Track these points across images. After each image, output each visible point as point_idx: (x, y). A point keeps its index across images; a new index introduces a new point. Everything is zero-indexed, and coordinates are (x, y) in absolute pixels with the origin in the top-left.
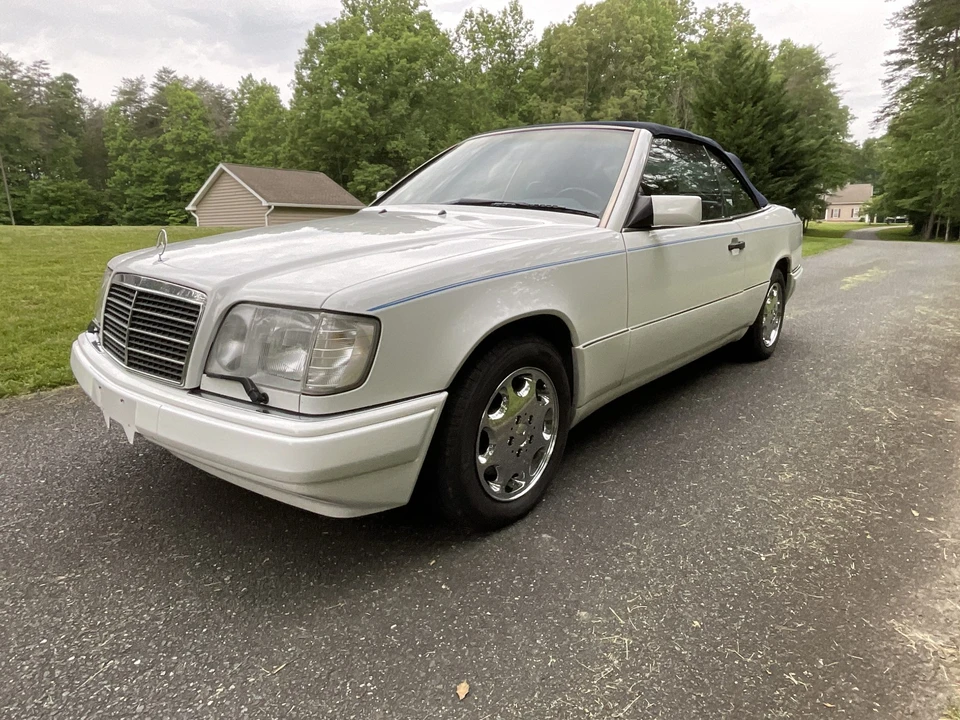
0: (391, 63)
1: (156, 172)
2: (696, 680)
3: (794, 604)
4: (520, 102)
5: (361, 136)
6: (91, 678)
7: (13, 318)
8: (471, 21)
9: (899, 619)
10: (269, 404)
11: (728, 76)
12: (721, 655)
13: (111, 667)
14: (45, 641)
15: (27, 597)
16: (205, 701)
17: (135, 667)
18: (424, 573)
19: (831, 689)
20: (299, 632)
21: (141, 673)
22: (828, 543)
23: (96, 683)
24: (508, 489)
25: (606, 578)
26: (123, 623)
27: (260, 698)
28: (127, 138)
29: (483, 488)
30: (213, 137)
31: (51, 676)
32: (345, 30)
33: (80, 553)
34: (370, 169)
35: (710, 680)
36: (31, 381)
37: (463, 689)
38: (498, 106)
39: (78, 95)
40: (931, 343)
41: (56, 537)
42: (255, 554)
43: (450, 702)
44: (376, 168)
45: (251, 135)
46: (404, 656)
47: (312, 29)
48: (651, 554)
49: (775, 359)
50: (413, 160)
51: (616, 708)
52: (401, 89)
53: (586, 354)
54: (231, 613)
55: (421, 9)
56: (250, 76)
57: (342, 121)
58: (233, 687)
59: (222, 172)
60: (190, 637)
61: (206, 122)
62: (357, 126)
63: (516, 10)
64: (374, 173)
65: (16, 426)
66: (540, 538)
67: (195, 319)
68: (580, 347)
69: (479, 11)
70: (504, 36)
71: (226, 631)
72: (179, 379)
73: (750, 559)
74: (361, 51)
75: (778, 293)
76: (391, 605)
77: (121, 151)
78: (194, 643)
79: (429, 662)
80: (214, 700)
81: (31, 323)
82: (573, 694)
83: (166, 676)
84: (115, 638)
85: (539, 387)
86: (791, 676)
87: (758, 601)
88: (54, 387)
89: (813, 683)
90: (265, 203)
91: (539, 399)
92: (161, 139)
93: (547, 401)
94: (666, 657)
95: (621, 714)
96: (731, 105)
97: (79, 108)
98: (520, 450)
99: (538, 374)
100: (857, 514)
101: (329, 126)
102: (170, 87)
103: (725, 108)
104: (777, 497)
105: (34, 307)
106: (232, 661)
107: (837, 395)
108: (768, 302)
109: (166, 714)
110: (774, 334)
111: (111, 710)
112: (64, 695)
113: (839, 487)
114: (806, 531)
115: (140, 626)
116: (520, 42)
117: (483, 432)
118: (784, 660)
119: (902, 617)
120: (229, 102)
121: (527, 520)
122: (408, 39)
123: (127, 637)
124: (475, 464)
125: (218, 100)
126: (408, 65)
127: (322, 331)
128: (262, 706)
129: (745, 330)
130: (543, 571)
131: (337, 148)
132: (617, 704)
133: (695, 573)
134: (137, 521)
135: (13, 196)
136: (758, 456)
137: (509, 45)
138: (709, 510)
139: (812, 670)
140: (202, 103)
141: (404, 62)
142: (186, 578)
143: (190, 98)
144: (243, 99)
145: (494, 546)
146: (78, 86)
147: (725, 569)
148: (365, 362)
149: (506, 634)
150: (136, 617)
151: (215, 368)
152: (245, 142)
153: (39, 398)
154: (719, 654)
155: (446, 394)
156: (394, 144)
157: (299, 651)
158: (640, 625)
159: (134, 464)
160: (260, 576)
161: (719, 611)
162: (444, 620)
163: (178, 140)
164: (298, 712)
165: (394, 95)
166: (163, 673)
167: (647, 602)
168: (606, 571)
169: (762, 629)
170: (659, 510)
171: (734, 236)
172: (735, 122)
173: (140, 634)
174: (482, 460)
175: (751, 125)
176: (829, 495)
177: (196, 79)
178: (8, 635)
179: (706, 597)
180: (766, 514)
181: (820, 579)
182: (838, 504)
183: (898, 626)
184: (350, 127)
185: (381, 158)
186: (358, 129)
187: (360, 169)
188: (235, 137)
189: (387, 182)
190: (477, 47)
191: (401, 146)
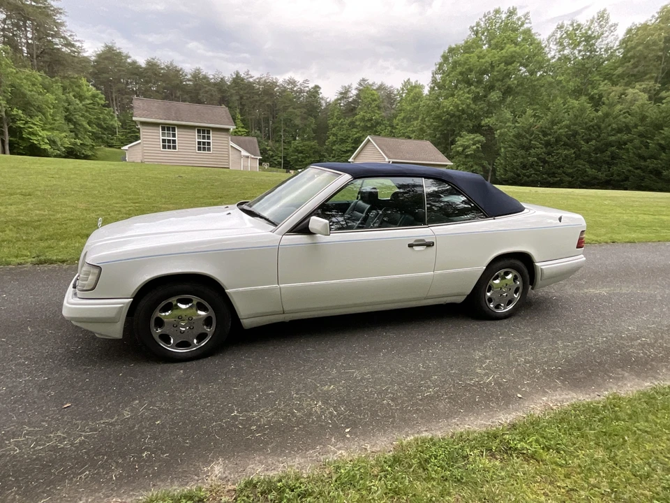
0: (493, 67)
1: (349, 137)
4: (593, 88)
5: (465, 116)
8: (562, 31)
28: (339, 118)
30: (382, 117)
32: (468, 48)
34: (467, 137)
38: (574, 91)
39: (321, 96)
44: (472, 136)
45: (403, 115)
47: (446, 49)
50: (498, 131)
52: (497, 84)
55: (526, 26)
56: (409, 79)
57: (453, 106)
59: (369, 141)
61: (379, 108)
62: (463, 110)
63: (602, 17)
64: (470, 139)
69: (569, 23)
70: (588, 38)
74: (473, 59)
77: (334, 125)
90: (387, 160)
92: (355, 118)
97: (320, 103)
101: (445, 110)
102: (364, 89)
116: (602, 41)
120: (395, 95)
122: (510, 48)
125: (389, 97)
126: (505, 68)
131: (448, 123)
135: (285, 149)
137: (594, 44)
140: (379, 97)
141: (502, 65)
143: (373, 95)
144: (403, 93)
146: (321, 91)
152: (398, 120)
156: (487, 120)
163: (363, 119)
165: (491, 88)
177: (379, 83)
184: (458, 110)
185: (477, 129)
186: (463, 111)
187: (461, 137)
188: (395, 116)
189: (478, 145)
190: (564, 49)
191: (491, 122)
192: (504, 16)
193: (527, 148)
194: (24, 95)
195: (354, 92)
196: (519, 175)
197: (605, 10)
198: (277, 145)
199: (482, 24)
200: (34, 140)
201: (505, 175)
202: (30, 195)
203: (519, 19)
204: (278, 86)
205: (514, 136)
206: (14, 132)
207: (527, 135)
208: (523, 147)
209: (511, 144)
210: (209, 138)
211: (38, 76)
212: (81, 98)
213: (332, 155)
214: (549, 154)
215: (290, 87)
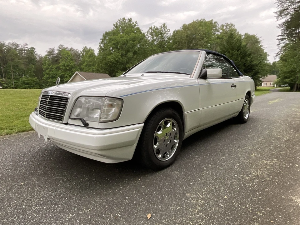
0: (127, 42)
1: (57, 75)
2: (226, 214)
3: (258, 191)
5: (118, 63)
6: (30, 212)
7: (12, 113)
8: (151, 30)
9: (293, 196)
10: (89, 126)
11: (229, 43)
12: (234, 207)
13: (36, 209)
14: (16, 201)
15: (11, 189)
16: (66, 219)
17: (44, 209)
18: (137, 182)
19: (272, 217)
20: (96, 199)
21: (46, 210)
22: (268, 174)
23: (31, 213)
24: (164, 157)
25: (196, 184)
26: (41, 196)
27: (83, 218)
28: (49, 65)
29: (155, 156)
30: (74, 64)
31: (17, 212)
32: (114, 33)
33: (28, 177)
35: (231, 214)
36: (17, 130)
37: (149, 216)
39: (35, 53)
40: (298, 118)
41: (21, 172)
42: (83, 177)
43: (145, 220)
45: (86, 63)
46: (130, 206)
47: (104, 33)
48: (210, 177)
49: (248, 123)
51: (200, 222)
52: (130, 49)
53: (187, 115)
54: (75, 194)
55: (136, 26)
56: (86, 47)
57: (113, 59)
58: (75, 215)
59: (77, 74)
60: (61, 200)
61: (72, 60)
62: (117, 60)
63: (165, 26)
65: (11, 143)
66: (174, 173)
67: (67, 102)
68: (186, 113)
69: (154, 27)
70: (161, 34)
71: (73, 199)
72: (61, 120)
73: (242, 178)
74: (119, 38)
75: (248, 102)
76: (126, 192)
77: (47, 69)
78: (63, 202)
79: (138, 208)
80: (69, 218)
81: (18, 114)
82: (186, 217)
83: (54, 212)
84: (38, 200)
85: (173, 125)
86: (258, 213)
87: (246, 191)
88: (23, 132)
89: (266, 215)
91: (173, 129)
92: (59, 65)
93: (176, 130)
94: (216, 207)
95: (202, 224)
96: (231, 52)
97: (36, 57)
98: (167, 144)
99: (172, 121)
100: (277, 165)
101: (109, 60)
102: (63, 51)
103: (229, 52)
104: (250, 161)
105: (19, 110)
106: (75, 207)
107: (268, 132)
108: (245, 105)
109: (53, 222)
110: (247, 115)
111: (35, 221)
112: (21, 217)
113: (271, 158)
114: (261, 170)
115: (46, 197)
116: (166, 35)
117: (155, 137)
118: (256, 208)
119: (295, 195)
120: (79, 54)
121: (170, 167)
122: (133, 35)
123: (41, 200)
124: (153, 147)
125: (76, 54)
126: (133, 43)
127: (105, 103)
128: (84, 220)
129: (238, 113)
130: (175, 182)
131: (111, 66)
132: (200, 221)
133: (225, 183)
134: (47, 168)
135: (15, 82)
136: (244, 149)
137: (163, 36)
138: (229, 165)
139: (265, 211)
140: (71, 54)
141: (131, 41)
142: (61, 184)
143: (68, 53)
144: (84, 53)
145: (159, 175)
146: (35, 50)
147: (234, 181)
148: (118, 113)
149: (163, 200)
150: (45, 194)
151: (73, 117)
152: (84, 66)
153: (19, 135)
154: (233, 206)
155: (143, 124)
157: (96, 205)
158: (207, 197)
159: (46, 152)
160: (84, 183)
161: (233, 194)
162: (143, 196)
163: (64, 65)
164: (96, 222)
165: (128, 51)
166: (53, 211)
167: (209, 191)
168: (196, 182)
169: (247, 199)
170: (212, 165)
171: (233, 83)
172: (232, 56)
173: (46, 199)
174: (155, 147)
175: (237, 57)
176: (268, 160)
177: (70, 48)
178: (4, 199)
179: (229, 189)
180: (247, 166)
181: (267, 184)
182: (271, 163)
183: (293, 198)
184: (115, 61)
187: (118, 73)
188: (81, 64)
190: (153, 37)
192: (127, 21)
195: (56, 52)
197: (165, 24)
199: (118, 23)
203: (133, 23)
204: (5, 46)
213: (47, 85)
215: (14, 47)
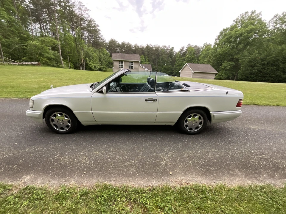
0: (241, 35)
1: (182, 64)
5: (227, 55)
8: (277, 17)
28: (179, 58)
30: (195, 57)
32: (232, 28)
38: (280, 43)
39: (174, 50)
44: (229, 63)
45: (202, 56)
50: (241, 60)
52: (243, 42)
55: (259, 17)
56: (206, 43)
57: (222, 52)
59: (187, 65)
61: (194, 54)
64: (228, 64)
69: (282, 13)
77: (178, 60)
90: (192, 71)
92: (185, 57)
97: (174, 53)
101: (219, 53)
102: (189, 47)
120: (201, 49)
125: (198, 49)
131: (219, 58)
140: (194, 50)
141: (246, 34)
143: (192, 49)
144: (203, 48)
146: (174, 49)
156: (236, 56)
163: (188, 58)
165: (240, 43)
177: (195, 45)
184: (224, 53)
185: (232, 60)
186: (226, 53)
187: (225, 63)
188: (199, 56)
189: (231, 66)
190: (276, 25)
191: (238, 57)
192: (250, 14)
193: (253, 67)
194: (89, 54)
195: (185, 49)
196: (248, 77)
198: (158, 67)
199: (239, 18)
200: (91, 66)
201: (241, 77)
202: (73, 80)
203: (256, 15)
204: (160, 48)
205: (247, 62)
206: (87, 64)
207: (254, 62)
208: (251, 66)
209: (246, 65)
210: (133, 65)
211: (93, 49)
212: (104, 54)
214: (263, 69)
215: (164, 48)
